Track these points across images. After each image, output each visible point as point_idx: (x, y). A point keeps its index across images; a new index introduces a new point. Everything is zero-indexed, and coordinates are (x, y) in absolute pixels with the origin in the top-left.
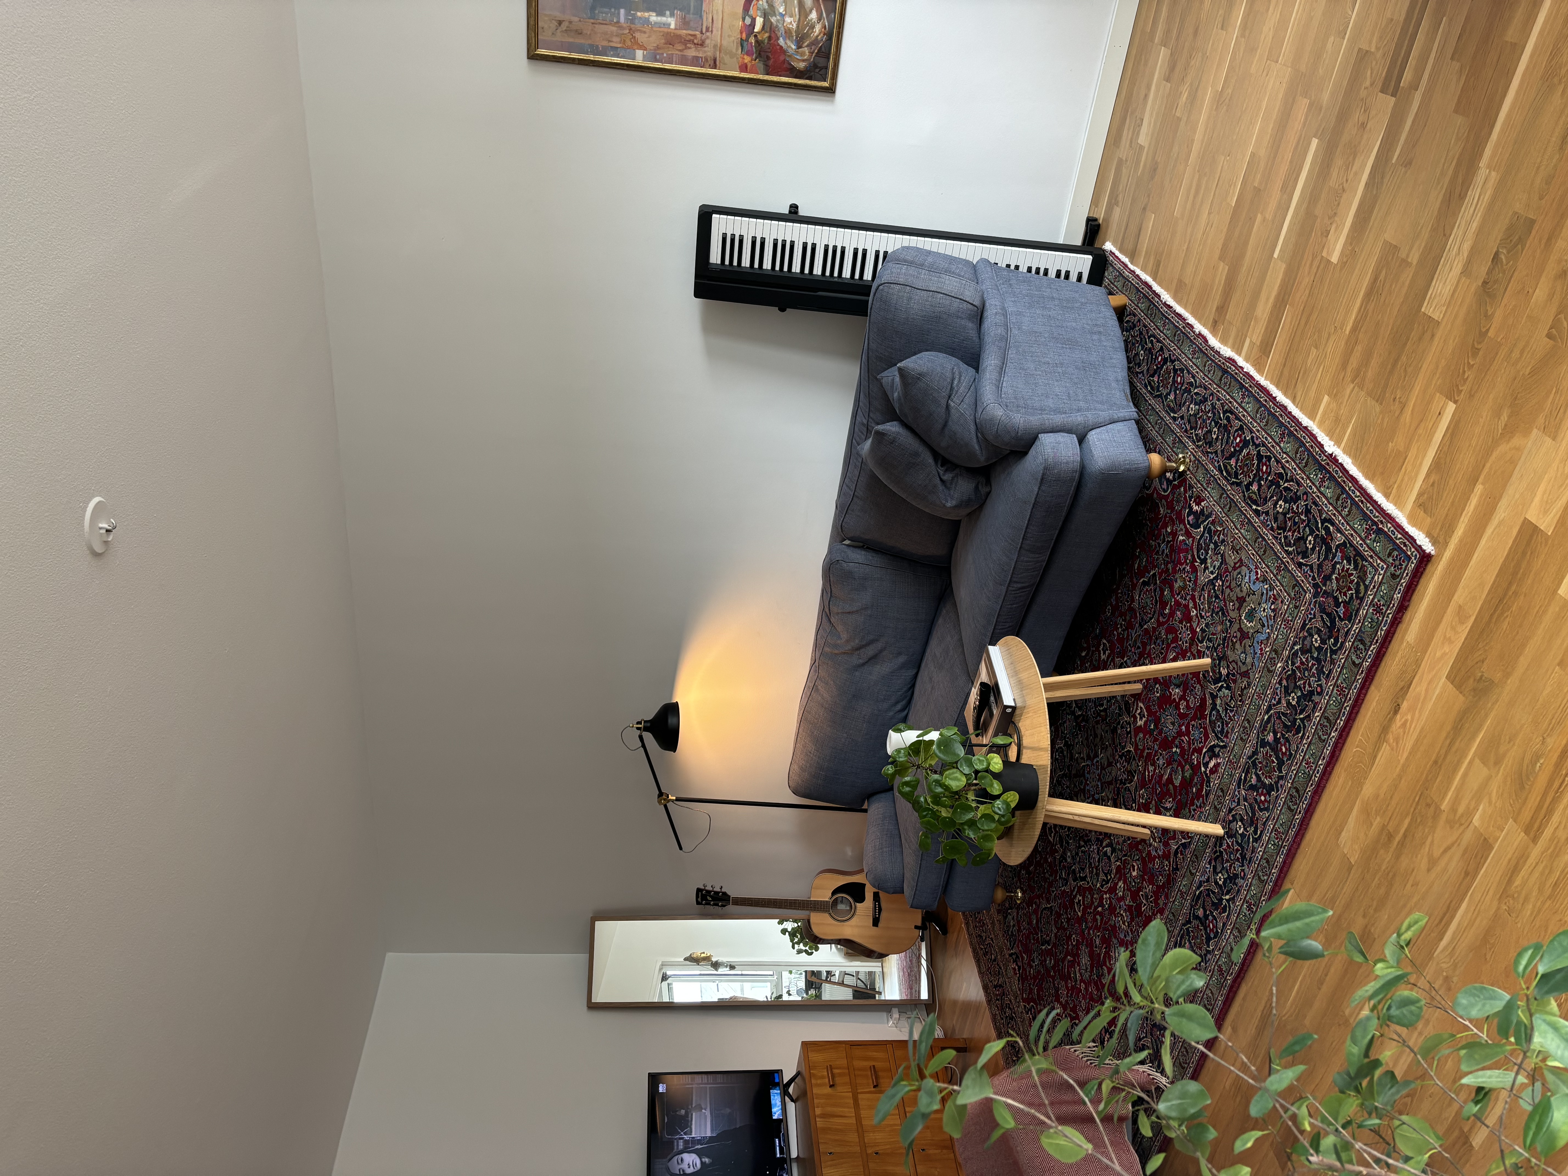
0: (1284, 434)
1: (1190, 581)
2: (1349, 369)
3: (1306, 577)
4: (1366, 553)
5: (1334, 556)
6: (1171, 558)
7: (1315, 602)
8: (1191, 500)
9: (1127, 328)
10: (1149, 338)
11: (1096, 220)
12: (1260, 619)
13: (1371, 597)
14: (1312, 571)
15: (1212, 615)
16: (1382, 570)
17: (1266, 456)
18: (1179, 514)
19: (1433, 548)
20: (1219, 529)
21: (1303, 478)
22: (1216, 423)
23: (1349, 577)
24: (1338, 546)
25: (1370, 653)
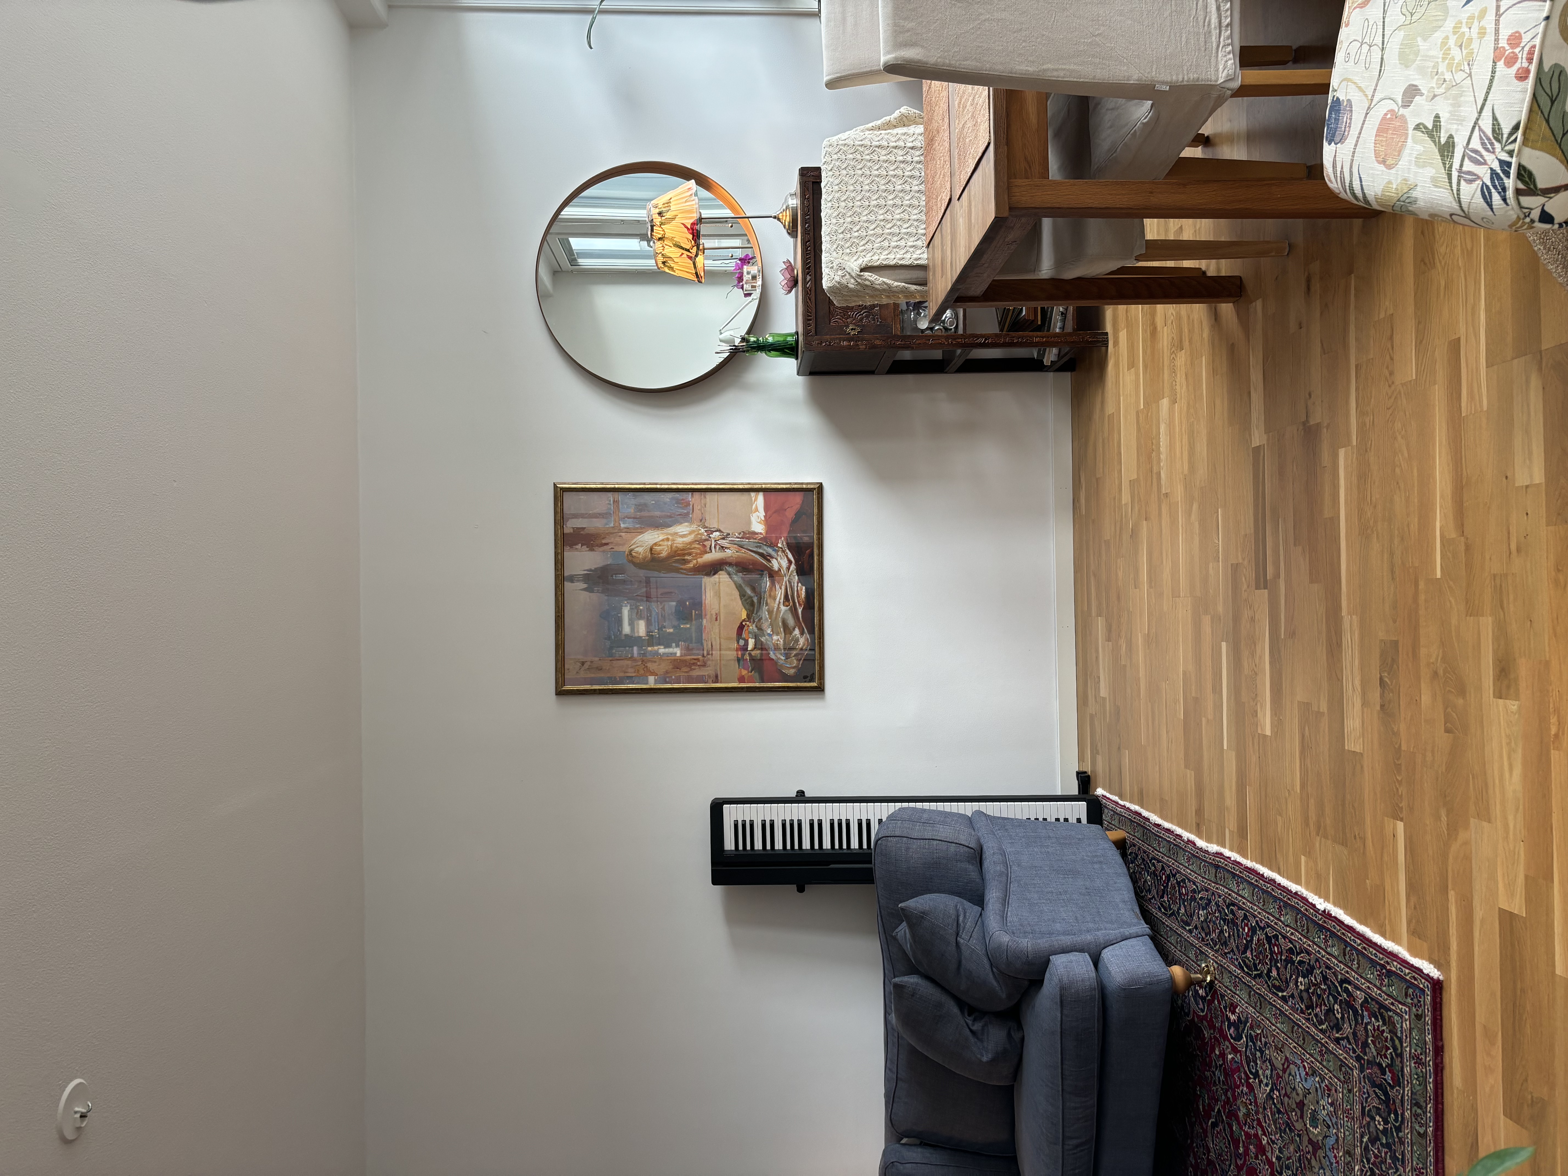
0: (1280, 907)
1: (1251, 1104)
2: (1312, 825)
3: (1348, 1054)
4: (1387, 1002)
5: (1363, 1017)
6: (1228, 1084)
7: (1364, 1077)
8: (1226, 1011)
9: (1131, 860)
10: (1150, 861)
11: (1085, 772)
12: (1324, 1120)
13: (1408, 1049)
14: (1350, 1044)
15: (1281, 1136)
16: (1406, 1014)
17: (1273, 936)
18: (1221, 1030)
19: (1439, 973)
20: (1259, 1032)
21: (1309, 946)
22: (1224, 920)
23: (1382, 1035)
24: (1362, 1005)
25: (1429, 1115)
